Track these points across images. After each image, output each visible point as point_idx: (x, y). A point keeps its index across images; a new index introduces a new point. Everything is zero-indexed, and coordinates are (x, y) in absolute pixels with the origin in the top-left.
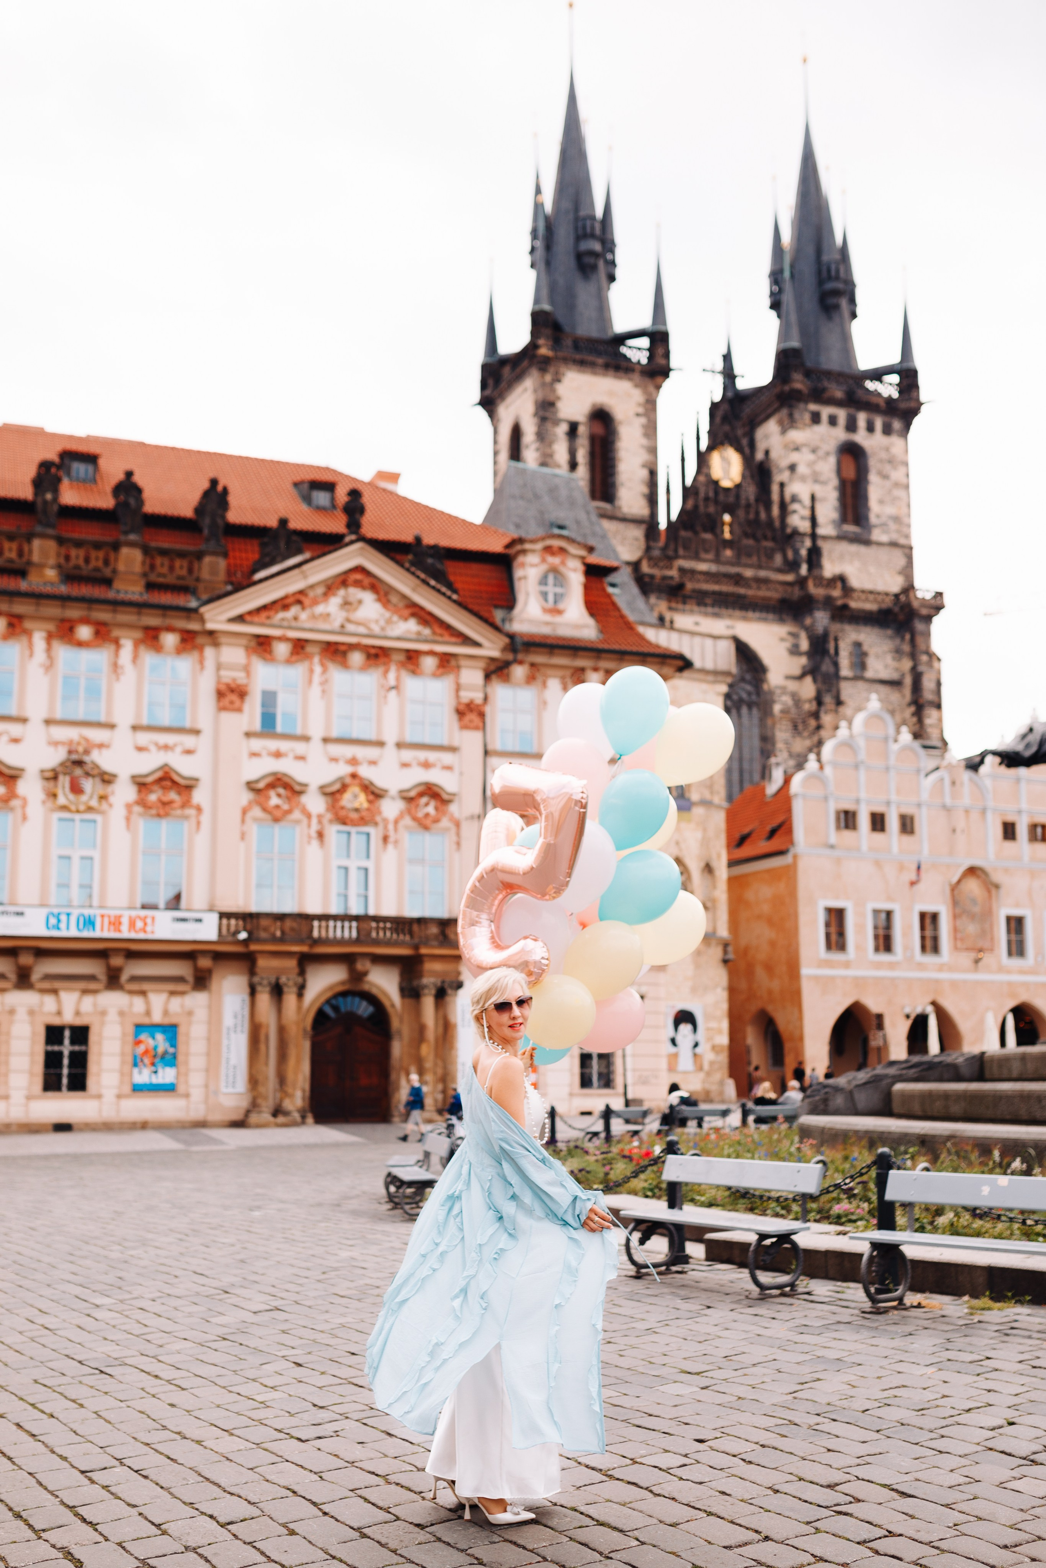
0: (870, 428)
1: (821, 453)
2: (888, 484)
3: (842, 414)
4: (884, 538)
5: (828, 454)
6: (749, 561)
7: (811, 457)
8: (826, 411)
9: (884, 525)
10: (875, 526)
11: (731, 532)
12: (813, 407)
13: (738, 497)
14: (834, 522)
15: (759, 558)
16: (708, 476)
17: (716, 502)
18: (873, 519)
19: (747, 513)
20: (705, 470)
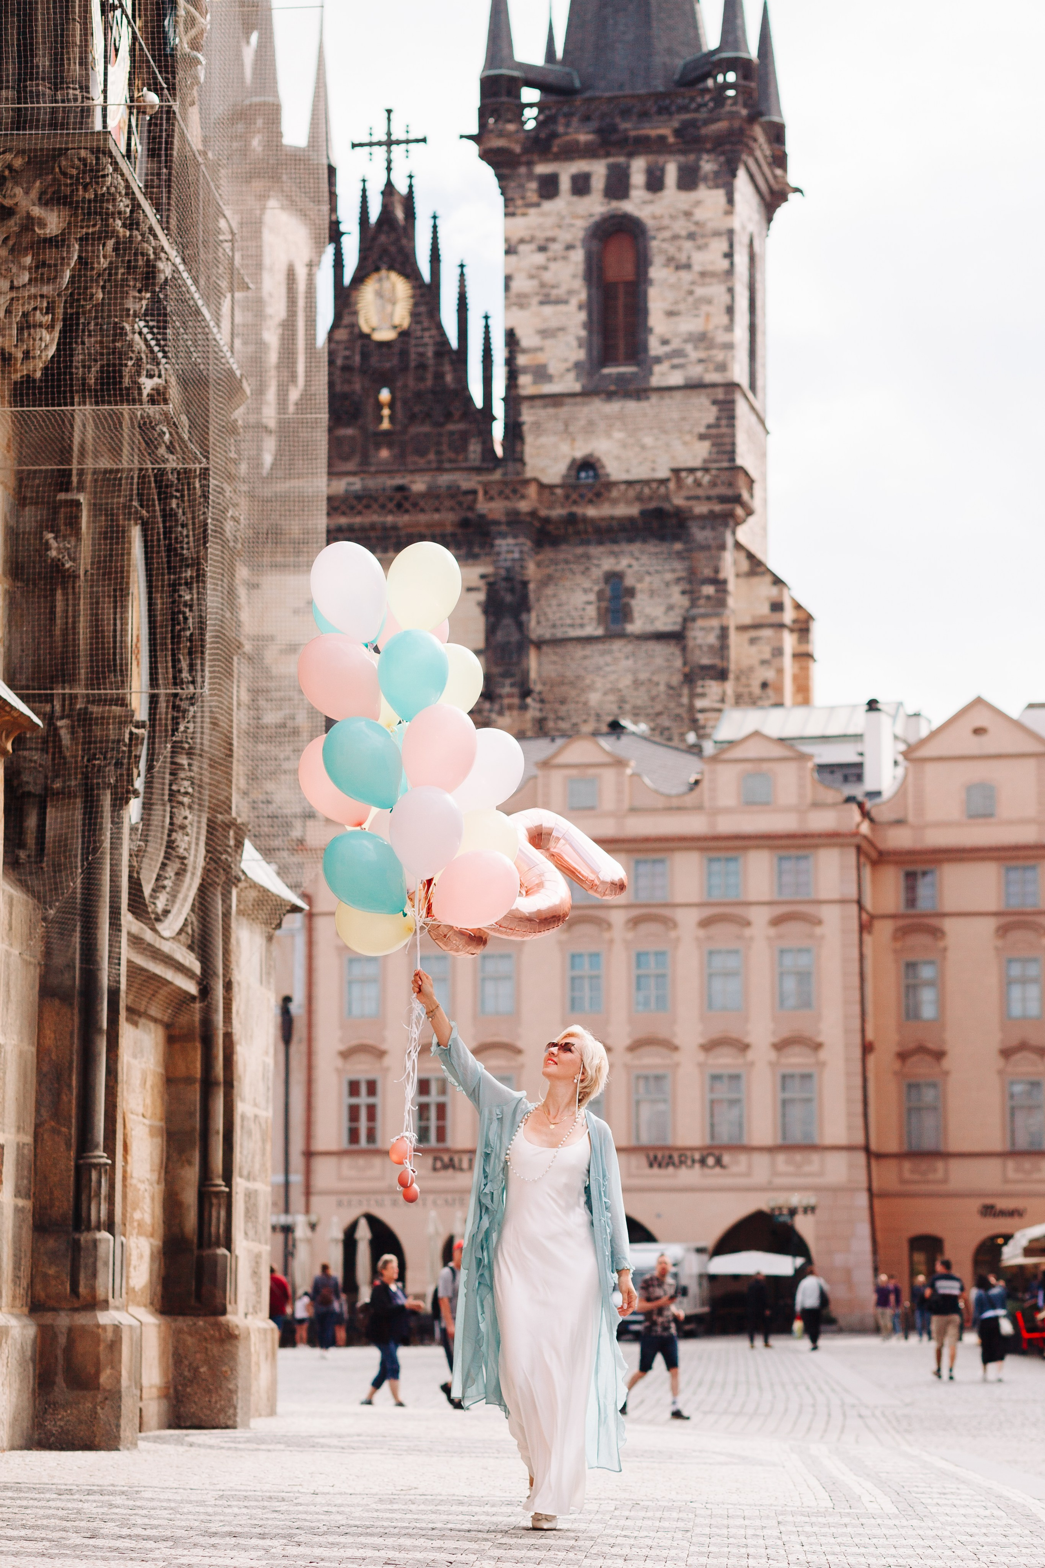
0: (655, 184)
1: (556, 248)
2: (686, 277)
3: (598, 170)
4: (676, 378)
5: (569, 247)
6: (421, 462)
7: (539, 258)
8: (566, 172)
9: (679, 353)
10: (658, 360)
11: (392, 418)
12: (542, 169)
13: (404, 354)
14: (577, 365)
15: (439, 453)
16: (354, 326)
17: (364, 370)
18: (655, 348)
19: (421, 379)
20: (346, 320)
